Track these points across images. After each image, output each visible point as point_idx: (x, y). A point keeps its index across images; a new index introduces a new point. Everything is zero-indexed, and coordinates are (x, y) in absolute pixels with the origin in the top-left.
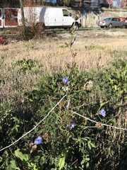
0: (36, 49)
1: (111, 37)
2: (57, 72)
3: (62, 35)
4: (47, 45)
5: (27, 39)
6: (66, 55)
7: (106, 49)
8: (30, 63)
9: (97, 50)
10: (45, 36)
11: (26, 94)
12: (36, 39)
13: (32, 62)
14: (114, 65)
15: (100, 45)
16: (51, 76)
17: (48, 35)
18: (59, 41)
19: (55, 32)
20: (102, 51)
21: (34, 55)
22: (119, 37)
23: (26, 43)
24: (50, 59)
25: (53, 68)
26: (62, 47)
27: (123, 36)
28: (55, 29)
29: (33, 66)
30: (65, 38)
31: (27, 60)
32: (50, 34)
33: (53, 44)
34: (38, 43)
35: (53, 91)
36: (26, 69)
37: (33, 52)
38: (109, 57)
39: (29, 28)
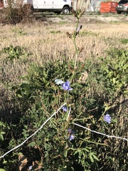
0: (24, 34)
1: (103, 23)
2: (48, 61)
3: (52, 19)
4: (36, 30)
5: (14, 23)
6: (58, 41)
7: (100, 36)
8: (18, 51)
9: (91, 36)
10: (34, 20)
11: (13, 88)
12: (24, 23)
13: (20, 50)
14: (109, 54)
15: (93, 31)
16: (42, 66)
17: (37, 19)
18: (49, 26)
19: (44, 16)
20: (95, 38)
21: (22, 41)
22: (111, 22)
23: (14, 28)
24: (40, 46)
25: (44, 57)
26: (52, 32)
27: (116, 22)
28: (44, 13)
29: (21, 54)
30: (56, 23)
31: (14, 46)
32: (40, 18)
33: (43, 29)
34: (26, 28)
35: (45, 85)
36: (13, 57)
37: (21, 38)
38: (103, 44)
39: (16, 10)
